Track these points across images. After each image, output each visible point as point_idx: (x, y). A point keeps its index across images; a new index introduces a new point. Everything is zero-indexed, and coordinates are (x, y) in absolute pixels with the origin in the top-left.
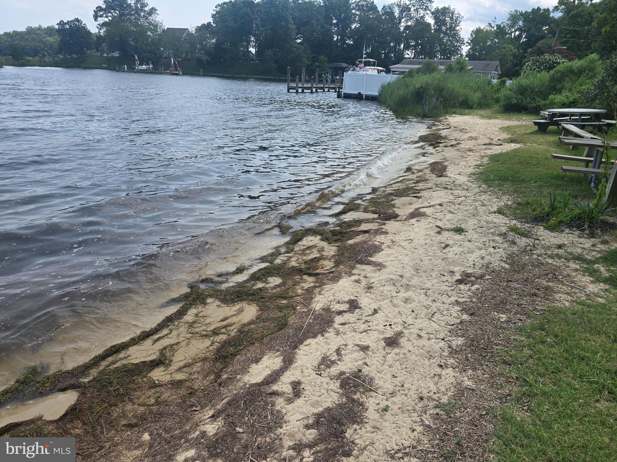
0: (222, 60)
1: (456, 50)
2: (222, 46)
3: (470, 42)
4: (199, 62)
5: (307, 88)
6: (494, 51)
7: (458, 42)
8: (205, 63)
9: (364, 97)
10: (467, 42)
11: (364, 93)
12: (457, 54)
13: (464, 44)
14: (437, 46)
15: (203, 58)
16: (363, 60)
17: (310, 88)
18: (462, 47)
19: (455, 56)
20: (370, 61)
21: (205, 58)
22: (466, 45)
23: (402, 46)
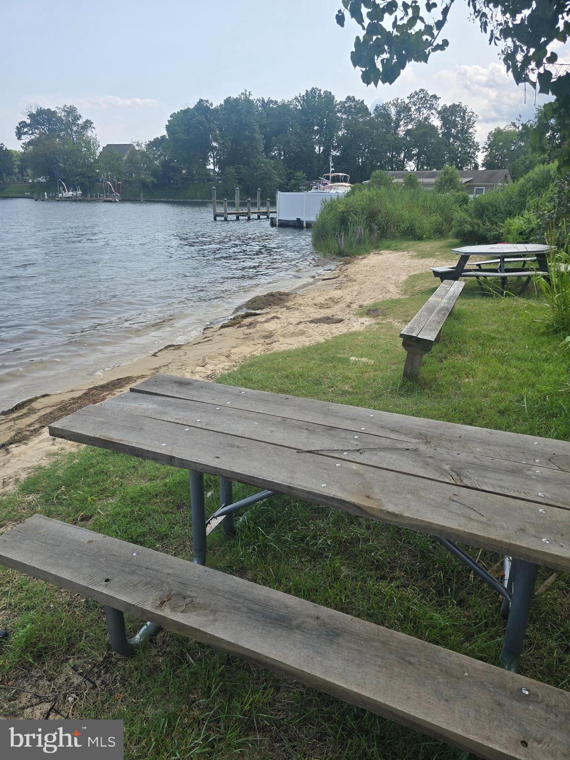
0: (172, 181)
1: (468, 158)
2: (171, 164)
3: (487, 147)
4: (144, 185)
5: (243, 214)
6: (518, 157)
7: (471, 147)
8: (150, 186)
9: (305, 225)
10: (484, 148)
11: (304, 219)
12: (471, 163)
13: (479, 149)
14: (445, 154)
15: (147, 180)
16: (331, 175)
17: (246, 214)
18: (477, 153)
19: (467, 165)
20: (338, 176)
21: (150, 179)
22: (482, 150)
23: (402, 156)
